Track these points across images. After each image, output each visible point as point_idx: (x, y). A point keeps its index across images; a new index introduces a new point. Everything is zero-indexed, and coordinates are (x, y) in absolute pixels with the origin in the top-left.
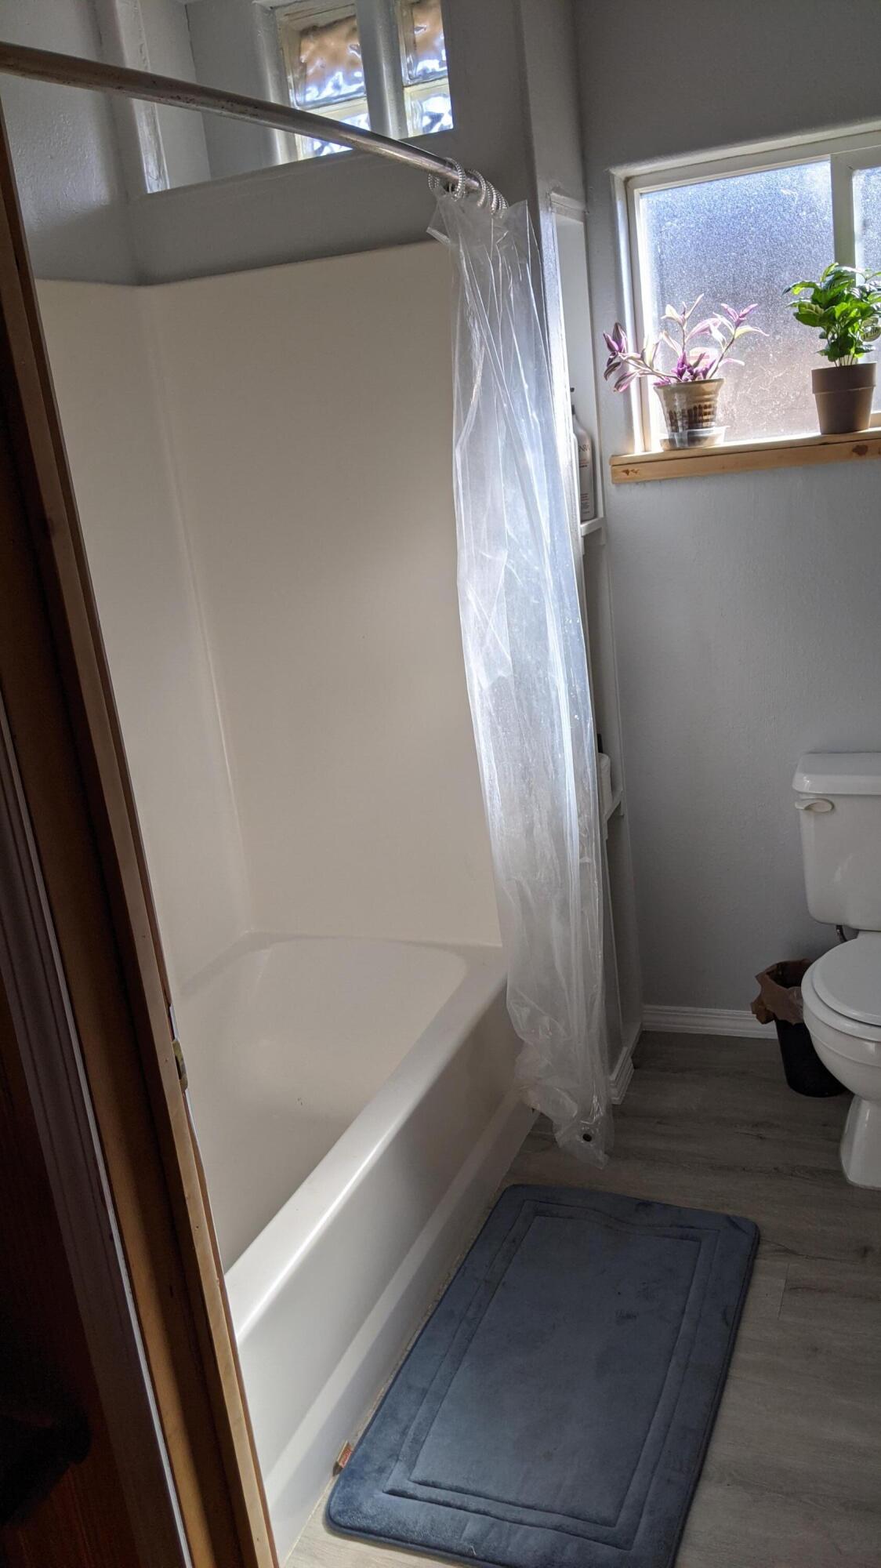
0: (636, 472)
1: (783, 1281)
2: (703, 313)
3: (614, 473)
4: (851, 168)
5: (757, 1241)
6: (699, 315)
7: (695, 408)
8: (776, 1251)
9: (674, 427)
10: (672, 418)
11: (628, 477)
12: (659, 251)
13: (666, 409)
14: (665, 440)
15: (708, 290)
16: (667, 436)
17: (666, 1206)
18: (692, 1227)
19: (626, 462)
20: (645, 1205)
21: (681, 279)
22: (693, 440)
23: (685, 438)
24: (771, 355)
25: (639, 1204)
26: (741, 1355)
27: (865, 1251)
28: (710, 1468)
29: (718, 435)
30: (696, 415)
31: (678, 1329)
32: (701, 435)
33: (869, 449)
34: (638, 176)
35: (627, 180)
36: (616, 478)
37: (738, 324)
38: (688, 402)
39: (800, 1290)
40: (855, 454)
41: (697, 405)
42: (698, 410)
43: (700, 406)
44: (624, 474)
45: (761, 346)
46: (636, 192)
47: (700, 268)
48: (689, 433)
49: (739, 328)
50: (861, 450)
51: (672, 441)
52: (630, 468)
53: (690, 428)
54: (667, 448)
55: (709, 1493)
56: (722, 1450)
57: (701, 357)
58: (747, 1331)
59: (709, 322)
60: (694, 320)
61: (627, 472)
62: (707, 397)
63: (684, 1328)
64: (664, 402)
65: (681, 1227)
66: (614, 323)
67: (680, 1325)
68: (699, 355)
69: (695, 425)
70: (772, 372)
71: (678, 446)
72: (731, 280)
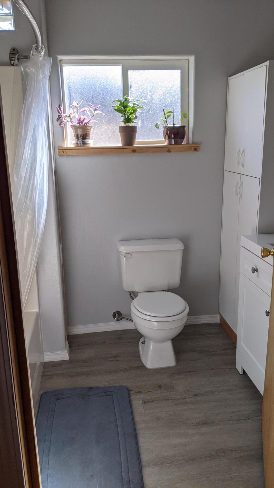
0: (66, 152)
1: (141, 401)
2: (83, 106)
3: (59, 152)
4: (128, 69)
5: (129, 391)
6: (82, 106)
7: (85, 134)
8: (135, 393)
9: (78, 139)
10: (77, 136)
11: (64, 154)
12: (69, 84)
13: (75, 133)
14: (75, 143)
15: (85, 99)
16: (75, 142)
17: (98, 388)
18: (109, 392)
19: (63, 149)
20: (91, 388)
21: (76, 94)
22: (84, 143)
23: (82, 143)
24: (104, 121)
25: (89, 389)
26: (139, 426)
27: (160, 387)
28: (144, 463)
29: (92, 143)
30: (85, 136)
31: (117, 425)
32: (87, 142)
33: (136, 151)
34: (64, 60)
35: (60, 60)
36: (60, 154)
37: (95, 110)
38: (83, 132)
39: (147, 402)
40: (132, 152)
41: (86, 133)
42: (86, 135)
43: (87, 133)
44: (63, 153)
45: (101, 118)
46: (63, 65)
47: (82, 92)
48: (83, 142)
49: (96, 111)
50: (134, 151)
51: (77, 143)
52: (64, 151)
53: (82, 140)
54: (75, 146)
55: (147, 472)
56: (145, 457)
57: (84, 119)
58: (137, 419)
59: (86, 108)
60: (81, 107)
61: (63, 152)
62: (88, 131)
63: (118, 423)
64: (75, 131)
65: (105, 392)
66: (59, 104)
67: (117, 423)
68: (83, 118)
69: (85, 139)
70: (104, 126)
71: (79, 145)
72: (92, 97)
